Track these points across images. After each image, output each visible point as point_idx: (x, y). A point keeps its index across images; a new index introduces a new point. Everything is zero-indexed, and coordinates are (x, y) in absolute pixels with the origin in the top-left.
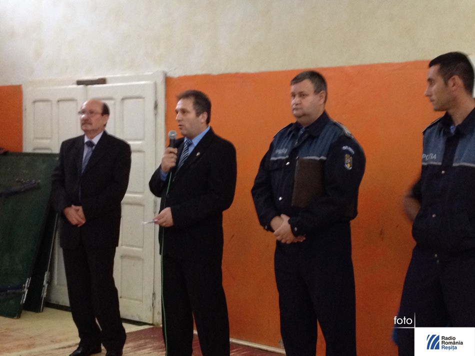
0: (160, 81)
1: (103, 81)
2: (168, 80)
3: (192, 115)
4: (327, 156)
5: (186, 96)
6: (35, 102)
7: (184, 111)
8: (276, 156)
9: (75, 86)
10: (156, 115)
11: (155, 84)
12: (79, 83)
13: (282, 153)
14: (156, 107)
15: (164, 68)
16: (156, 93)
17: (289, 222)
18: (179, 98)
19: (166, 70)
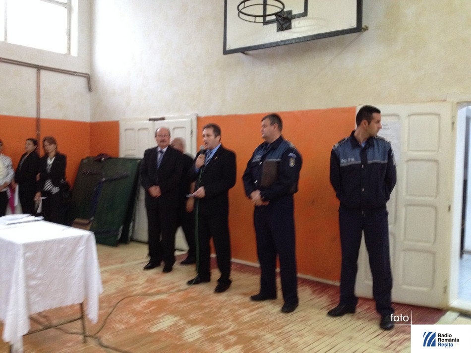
0: (194, 118)
1: (163, 119)
2: (198, 119)
3: (212, 137)
4: (281, 159)
5: (208, 127)
6: (126, 130)
7: (208, 135)
8: (255, 159)
9: (148, 121)
10: (192, 137)
11: (191, 120)
12: (150, 120)
13: (258, 158)
14: (192, 133)
15: (196, 112)
16: (192, 125)
17: (261, 194)
18: (204, 128)
19: (198, 113)
